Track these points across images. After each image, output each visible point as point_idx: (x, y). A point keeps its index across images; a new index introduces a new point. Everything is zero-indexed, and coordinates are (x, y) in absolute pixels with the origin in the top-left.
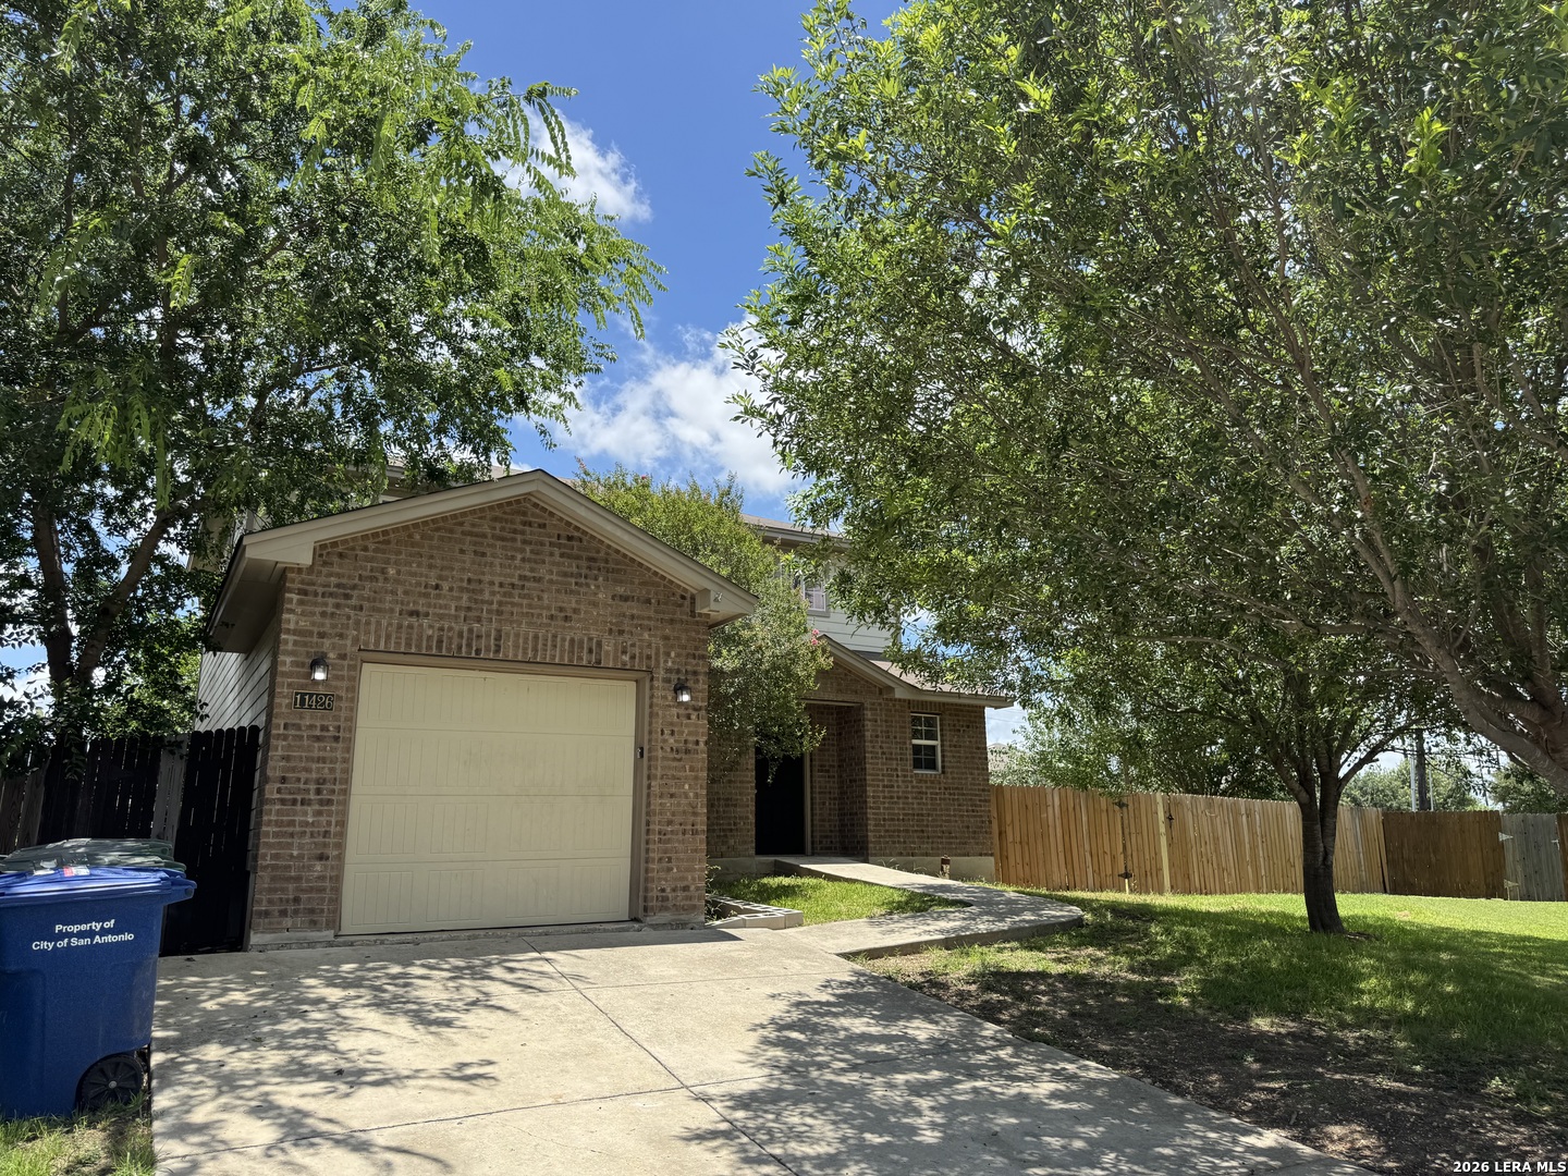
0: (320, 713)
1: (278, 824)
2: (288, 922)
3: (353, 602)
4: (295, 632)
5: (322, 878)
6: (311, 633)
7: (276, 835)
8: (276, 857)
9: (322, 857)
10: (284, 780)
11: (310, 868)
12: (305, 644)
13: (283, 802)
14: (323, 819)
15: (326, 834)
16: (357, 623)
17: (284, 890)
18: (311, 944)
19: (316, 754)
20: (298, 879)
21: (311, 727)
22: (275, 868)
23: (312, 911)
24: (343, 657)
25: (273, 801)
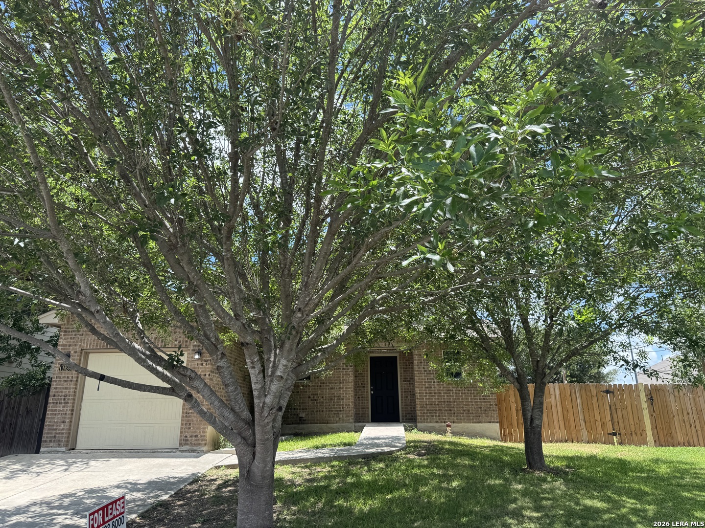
0: (67, 372)
1: (52, 411)
2: (52, 444)
3: (80, 333)
4: (62, 345)
5: (63, 429)
6: (66, 345)
7: (51, 414)
8: (50, 422)
9: (64, 422)
10: (54, 396)
11: (60, 426)
12: (64, 349)
13: (53, 403)
14: (65, 409)
15: (66, 414)
16: (81, 340)
17: (51, 433)
18: (58, 452)
19: (65, 386)
20: (56, 430)
21: (64, 377)
22: (49, 425)
23: (59, 441)
24: (75, 352)
25: (50, 403)
